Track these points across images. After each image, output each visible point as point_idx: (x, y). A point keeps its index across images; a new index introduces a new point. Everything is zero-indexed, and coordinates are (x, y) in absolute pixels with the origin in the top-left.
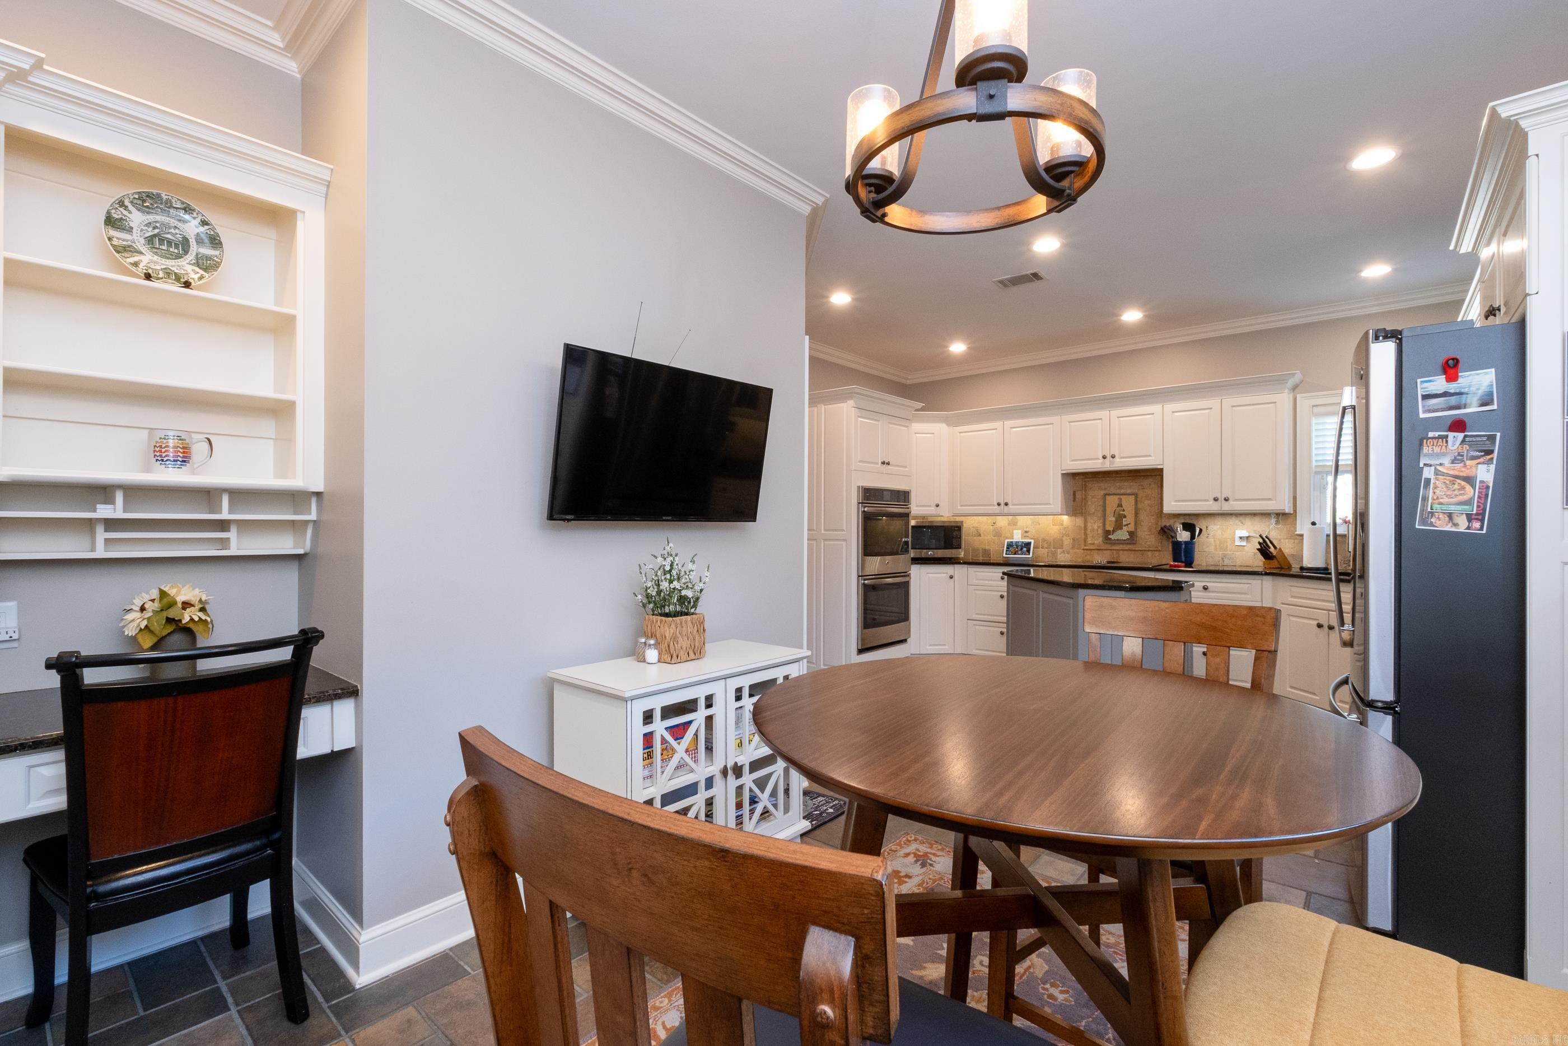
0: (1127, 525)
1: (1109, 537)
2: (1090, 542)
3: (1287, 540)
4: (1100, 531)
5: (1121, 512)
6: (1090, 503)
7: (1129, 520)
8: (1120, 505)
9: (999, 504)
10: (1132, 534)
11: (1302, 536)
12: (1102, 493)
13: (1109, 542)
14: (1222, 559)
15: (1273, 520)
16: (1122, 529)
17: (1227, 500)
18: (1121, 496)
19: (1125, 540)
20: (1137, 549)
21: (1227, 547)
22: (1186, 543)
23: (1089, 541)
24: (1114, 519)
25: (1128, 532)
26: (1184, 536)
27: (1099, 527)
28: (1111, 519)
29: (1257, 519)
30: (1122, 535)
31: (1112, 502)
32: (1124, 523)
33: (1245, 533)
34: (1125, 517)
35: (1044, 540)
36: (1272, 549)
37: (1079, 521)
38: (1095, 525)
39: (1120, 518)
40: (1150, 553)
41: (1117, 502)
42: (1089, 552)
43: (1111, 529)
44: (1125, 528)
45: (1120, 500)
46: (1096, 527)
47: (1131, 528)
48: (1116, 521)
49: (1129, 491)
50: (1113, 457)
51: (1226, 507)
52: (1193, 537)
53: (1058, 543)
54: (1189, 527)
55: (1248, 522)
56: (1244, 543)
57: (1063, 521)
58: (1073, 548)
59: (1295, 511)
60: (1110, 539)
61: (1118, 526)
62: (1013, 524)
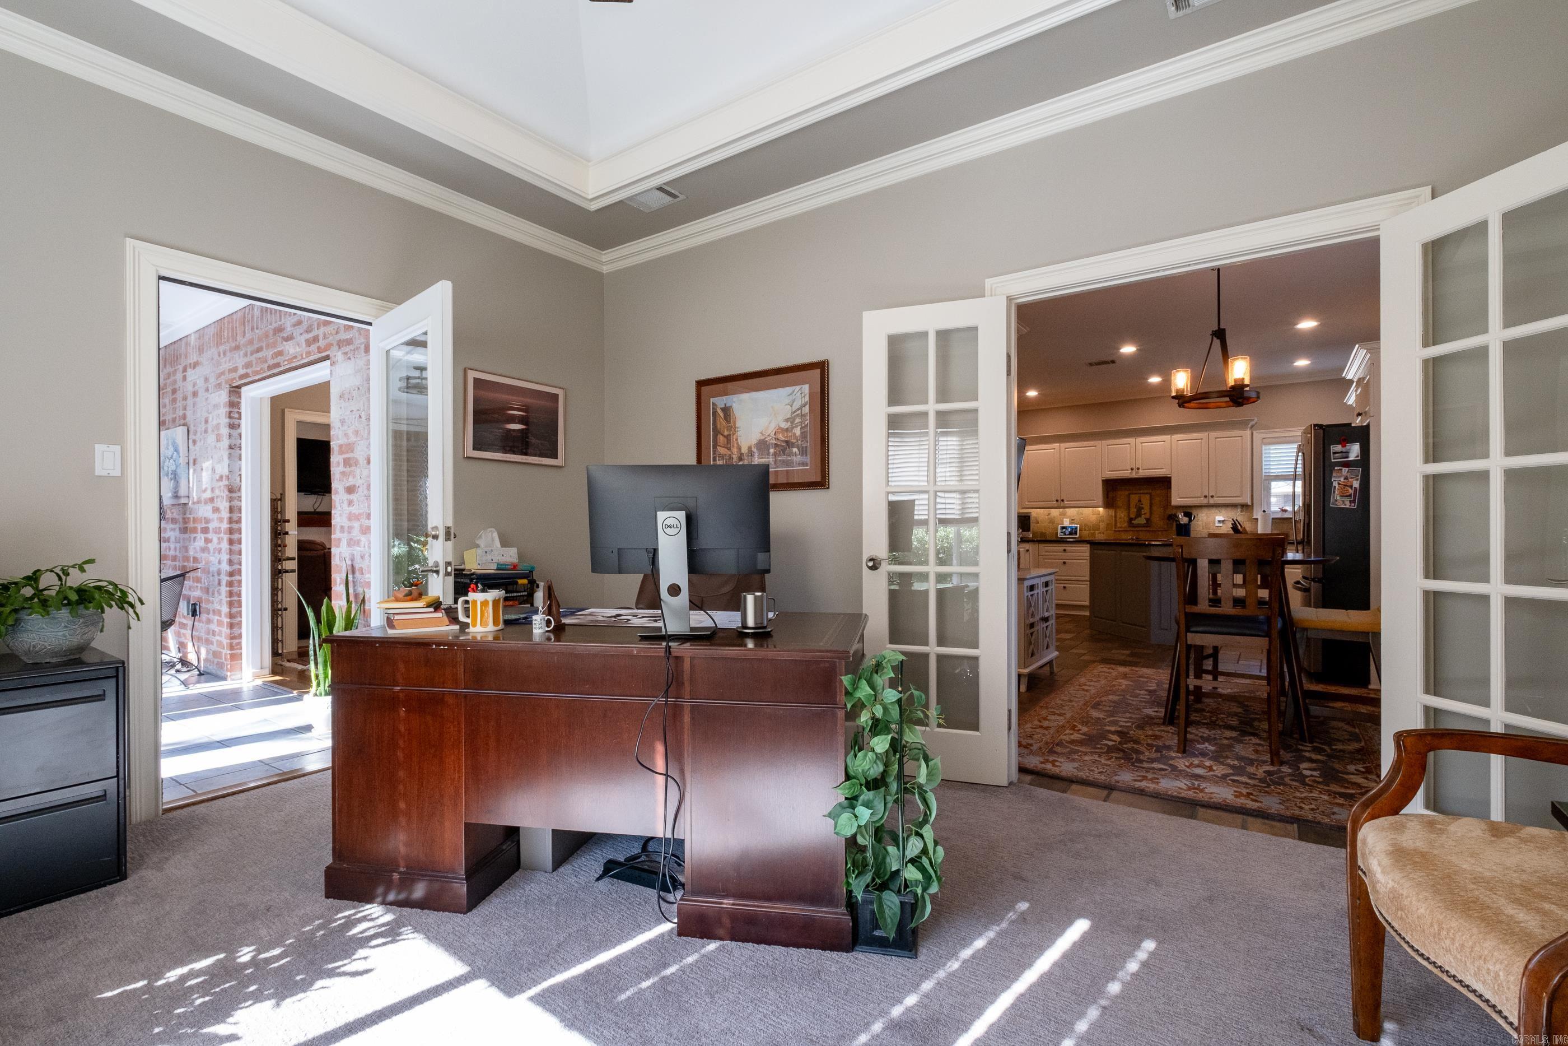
0: (1145, 514)
1: (1132, 522)
3: (1248, 521)
4: (1126, 519)
5: (1141, 506)
6: (1119, 500)
7: (1146, 510)
8: (1140, 501)
9: (1057, 501)
10: (1148, 520)
11: (1257, 519)
12: (1127, 493)
14: (1207, 531)
15: (1239, 510)
16: (1141, 517)
17: (1212, 497)
18: (1141, 496)
19: (1143, 524)
21: (1210, 527)
22: (1185, 525)
23: (1118, 525)
24: (1135, 510)
25: (1145, 519)
26: (1184, 520)
27: (1125, 516)
28: (1133, 510)
29: (1229, 509)
30: (1141, 521)
31: (1135, 499)
32: (1143, 513)
33: (1221, 518)
34: (1143, 508)
35: (1086, 525)
36: (1239, 527)
37: (1111, 512)
38: (1122, 514)
39: (1139, 509)
40: (1160, 533)
41: (1137, 499)
42: (1118, 534)
43: (1134, 517)
44: (1143, 516)
45: (1140, 498)
46: (1123, 516)
47: (1147, 516)
48: (1138, 511)
49: (1146, 491)
50: (1138, 469)
51: (1212, 501)
52: (1190, 520)
53: (1096, 527)
54: (1188, 515)
55: (1223, 511)
56: (1221, 525)
57: (1100, 512)
58: (1107, 531)
59: (1252, 504)
60: (1133, 524)
61: (1139, 515)
62: (1064, 515)
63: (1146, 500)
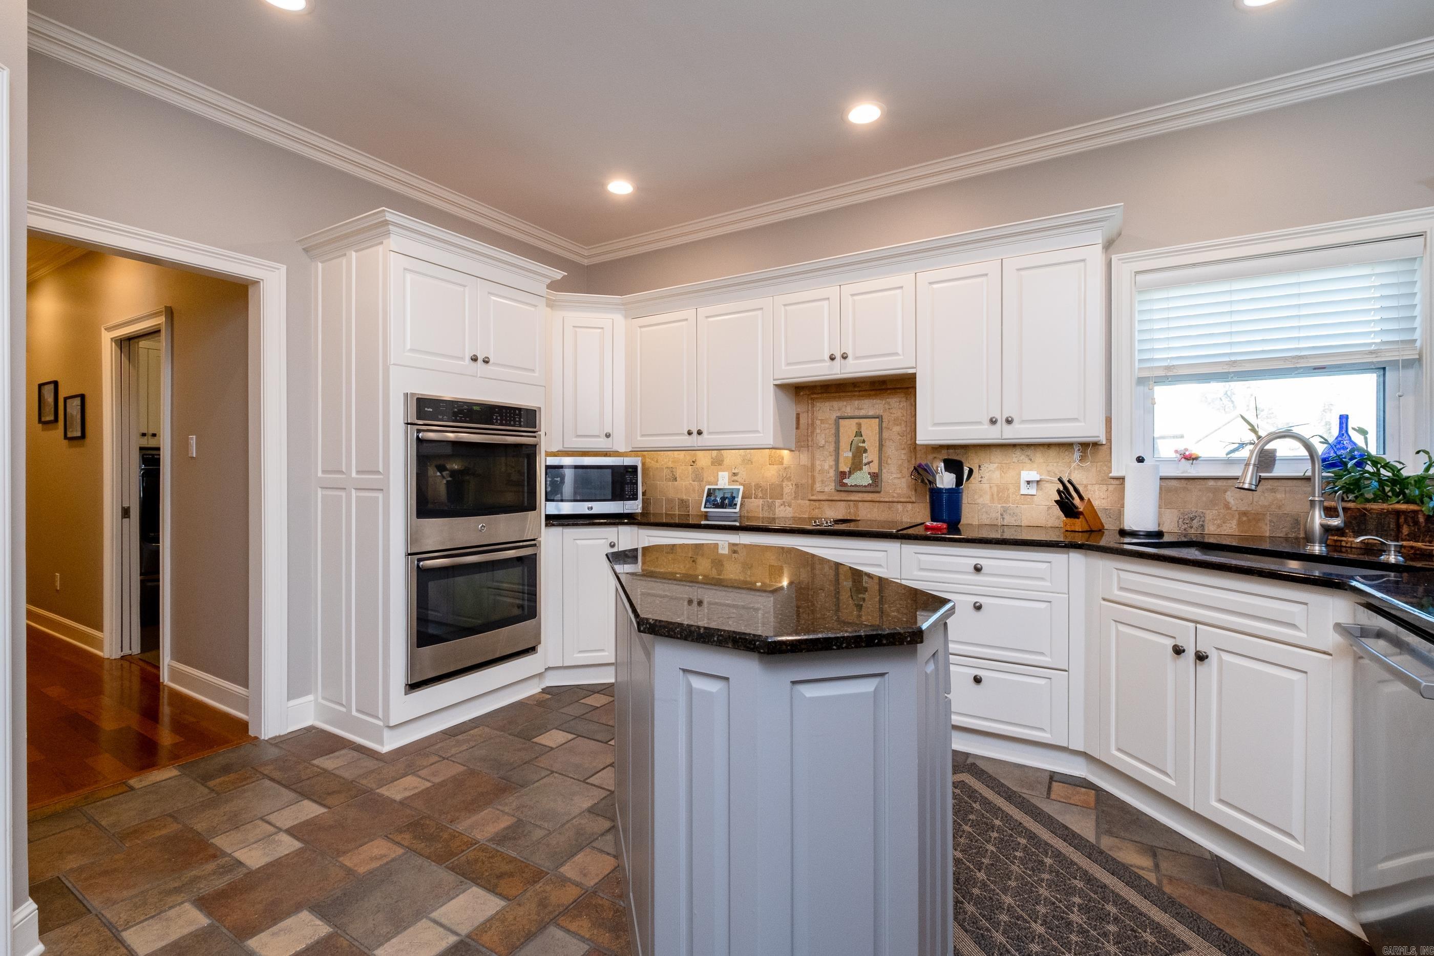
0: (869, 463)
1: (844, 481)
2: (818, 489)
3: (1097, 487)
4: (832, 473)
5: (861, 445)
6: (818, 431)
7: (871, 455)
8: (859, 434)
9: (690, 433)
10: (875, 477)
11: (1122, 479)
12: (834, 415)
13: (843, 489)
14: (1002, 515)
15: (1077, 455)
16: (861, 469)
17: (1009, 421)
18: (861, 421)
19: (865, 486)
20: (882, 499)
21: (1008, 496)
22: (949, 491)
23: (818, 487)
24: (850, 455)
25: (869, 473)
26: (946, 480)
27: (831, 467)
28: (847, 454)
29: (1052, 453)
30: (862, 478)
31: (848, 428)
32: (865, 461)
33: (1034, 476)
34: (865, 451)
35: (758, 486)
36: (1077, 501)
37: (804, 458)
38: (825, 465)
39: (859, 452)
40: (900, 506)
41: (855, 429)
42: (817, 504)
43: (847, 470)
44: (865, 468)
45: (859, 425)
46: (826, 467)
47: (874, 468)
48: (854, 457)
49: (871, 413)
50: (844, 357)
51: (1010, 434)
52: (959, 482)
53: (776, 492)
54: (954, 466)
55: (1039, 457)
56: (1033, 491)
57: (783, 458)
58: (796, 498)
59: (1109, 440)
60: (845, 485)
61: (857, 465)
62: (718, 463)
63: (870, 429)
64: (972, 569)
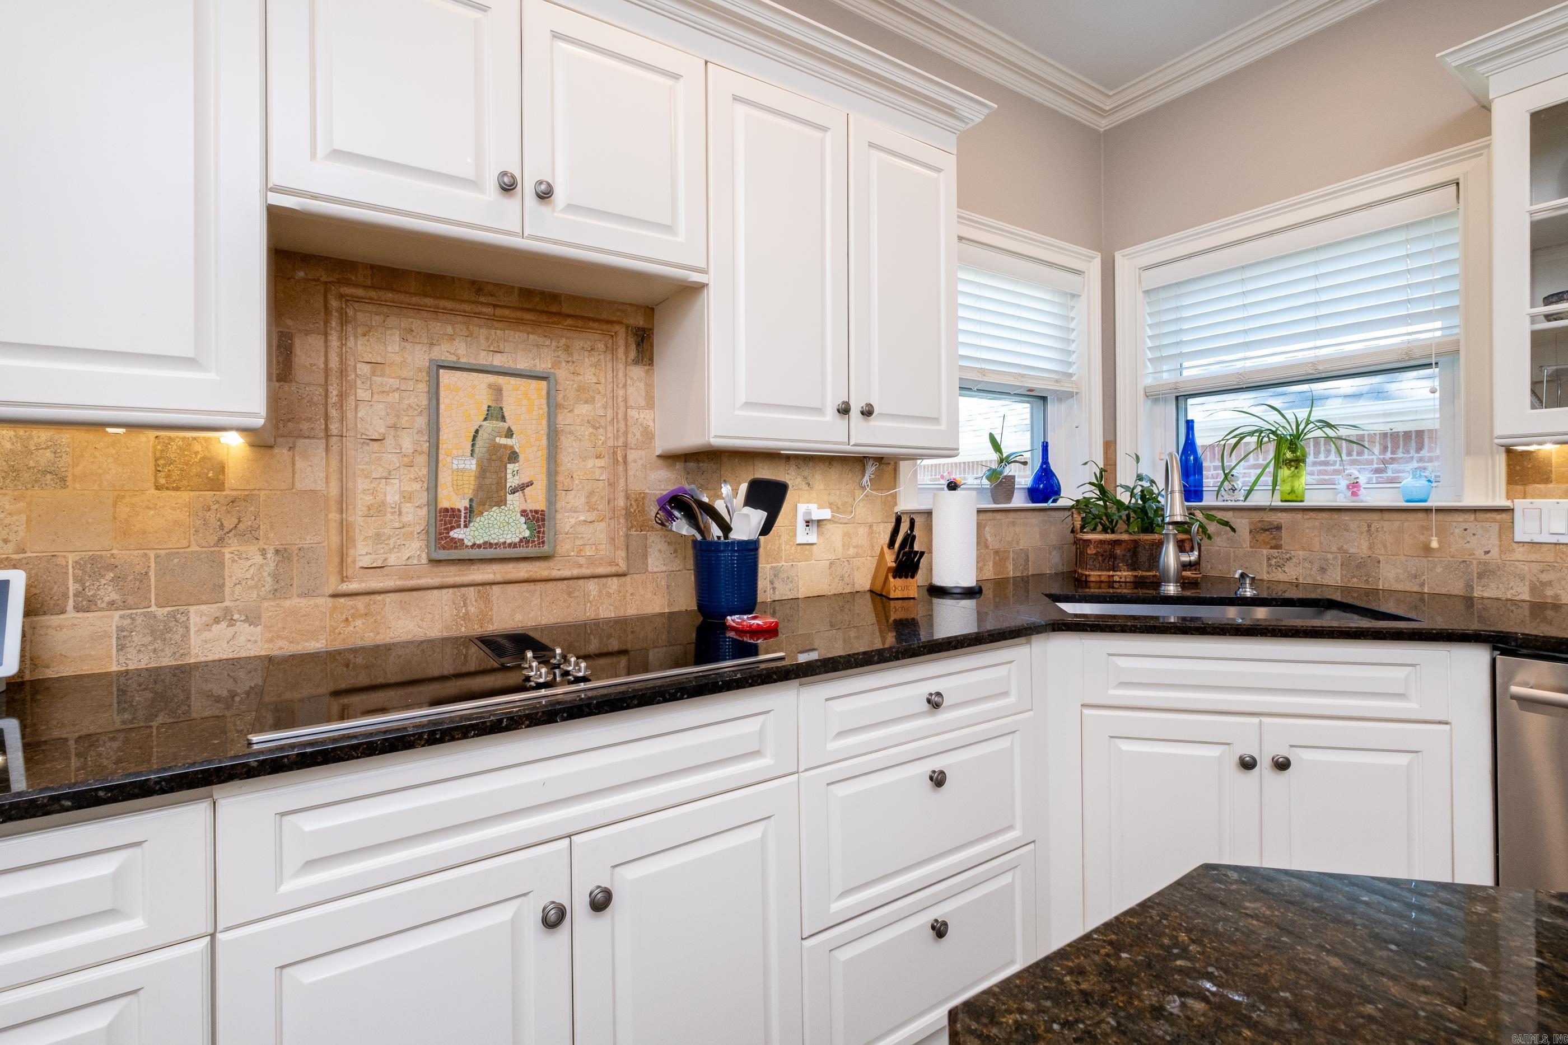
0: (522, 487)
1: (453, 534)
2: (365, 562)
3: (882, 526)
5: (503, 441)
6: (362, 394)
7: (528, 467)
8: (495, 413)
10: (537, 520)
12: (420, 358)
13: (454, 554)
14: (772, 583)
15: (867, 478)
16: (501, 502)
18: (501, 380)
19: (513, 545)
20: (555, 574)
21: (780, 550)
23: (363, 554)
24: (472, 465)
25: (524, 513)
27: (407, 497)
30: (502, 526)
31: (464, 396)
32: (512, 481)
34: (514, 457)
37: (314, 471)
38: (391, 491)
39: (496, 458)
40: (592, 586)
41: (484, 400)
42: (360, 603)
43: (462, 504)
44: (514, 501)
45: (498, 391)
46: (392, 494)
47: (536, 499)
48: (483, 472)
49: (523, 363)
55: (819, 480)
57: (222, 468)
58: (276, 593)
60: (457, 544)
61: (489, 492)
63: (525, 405)
64: (926, 706)
